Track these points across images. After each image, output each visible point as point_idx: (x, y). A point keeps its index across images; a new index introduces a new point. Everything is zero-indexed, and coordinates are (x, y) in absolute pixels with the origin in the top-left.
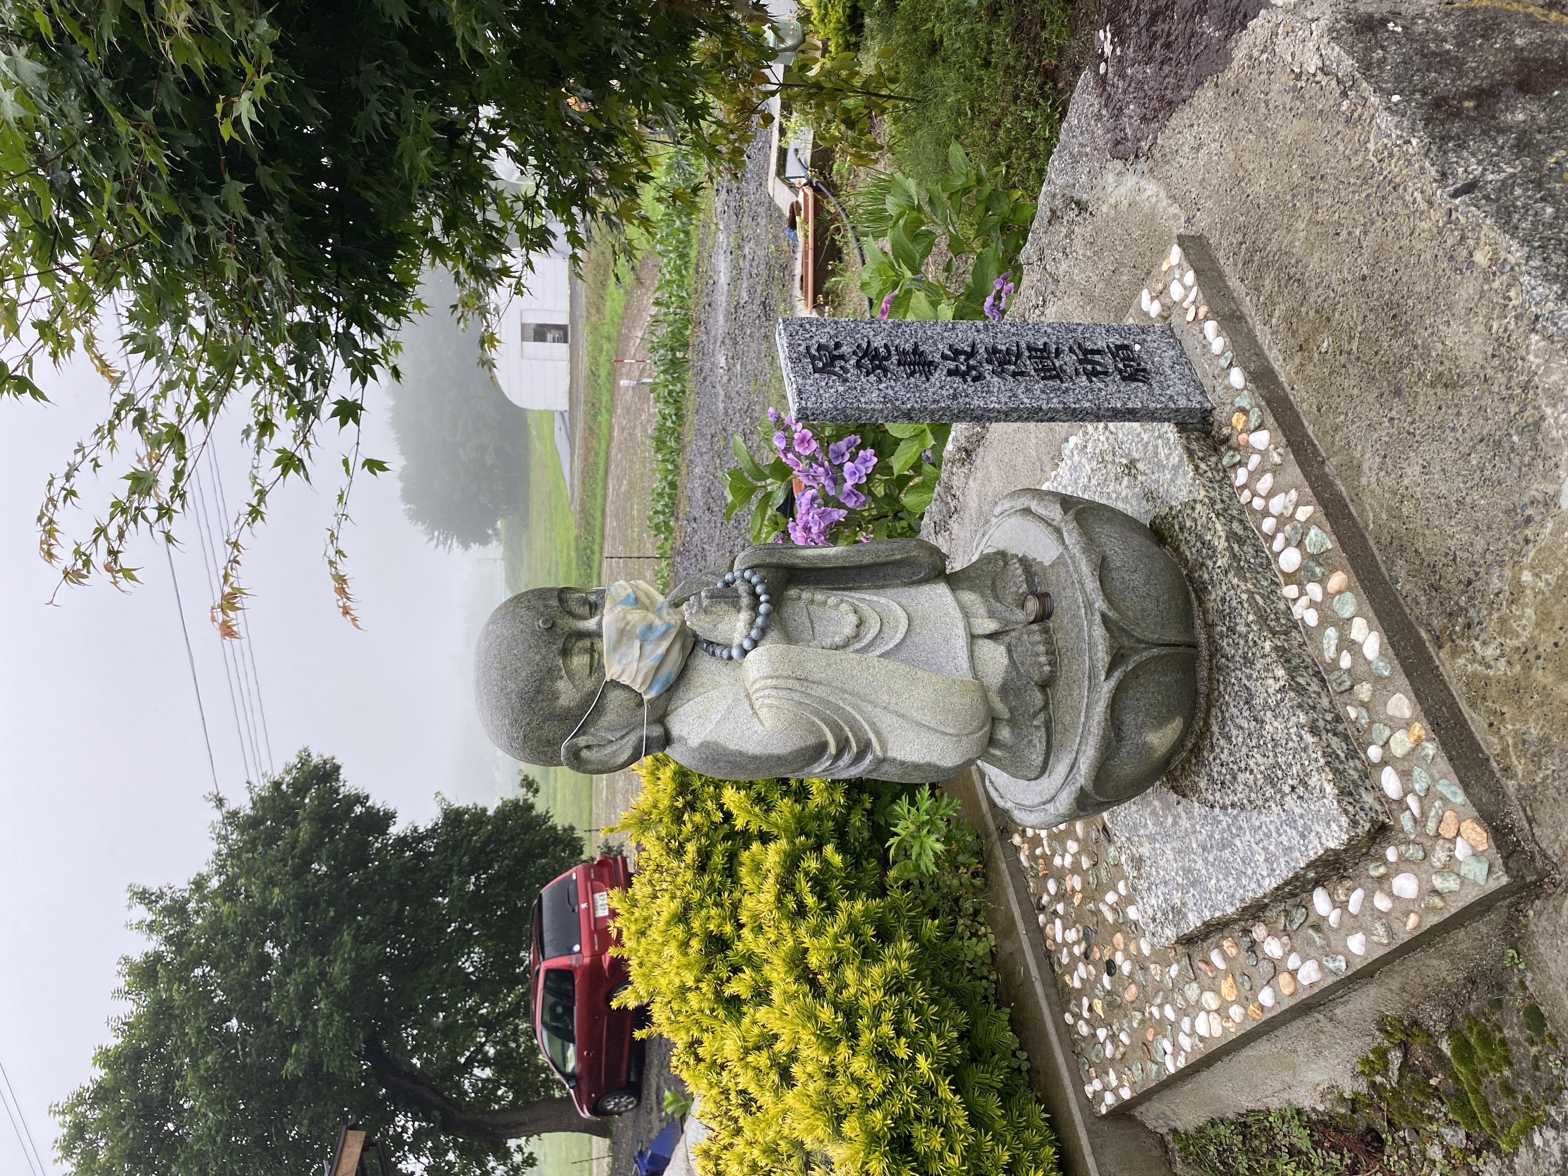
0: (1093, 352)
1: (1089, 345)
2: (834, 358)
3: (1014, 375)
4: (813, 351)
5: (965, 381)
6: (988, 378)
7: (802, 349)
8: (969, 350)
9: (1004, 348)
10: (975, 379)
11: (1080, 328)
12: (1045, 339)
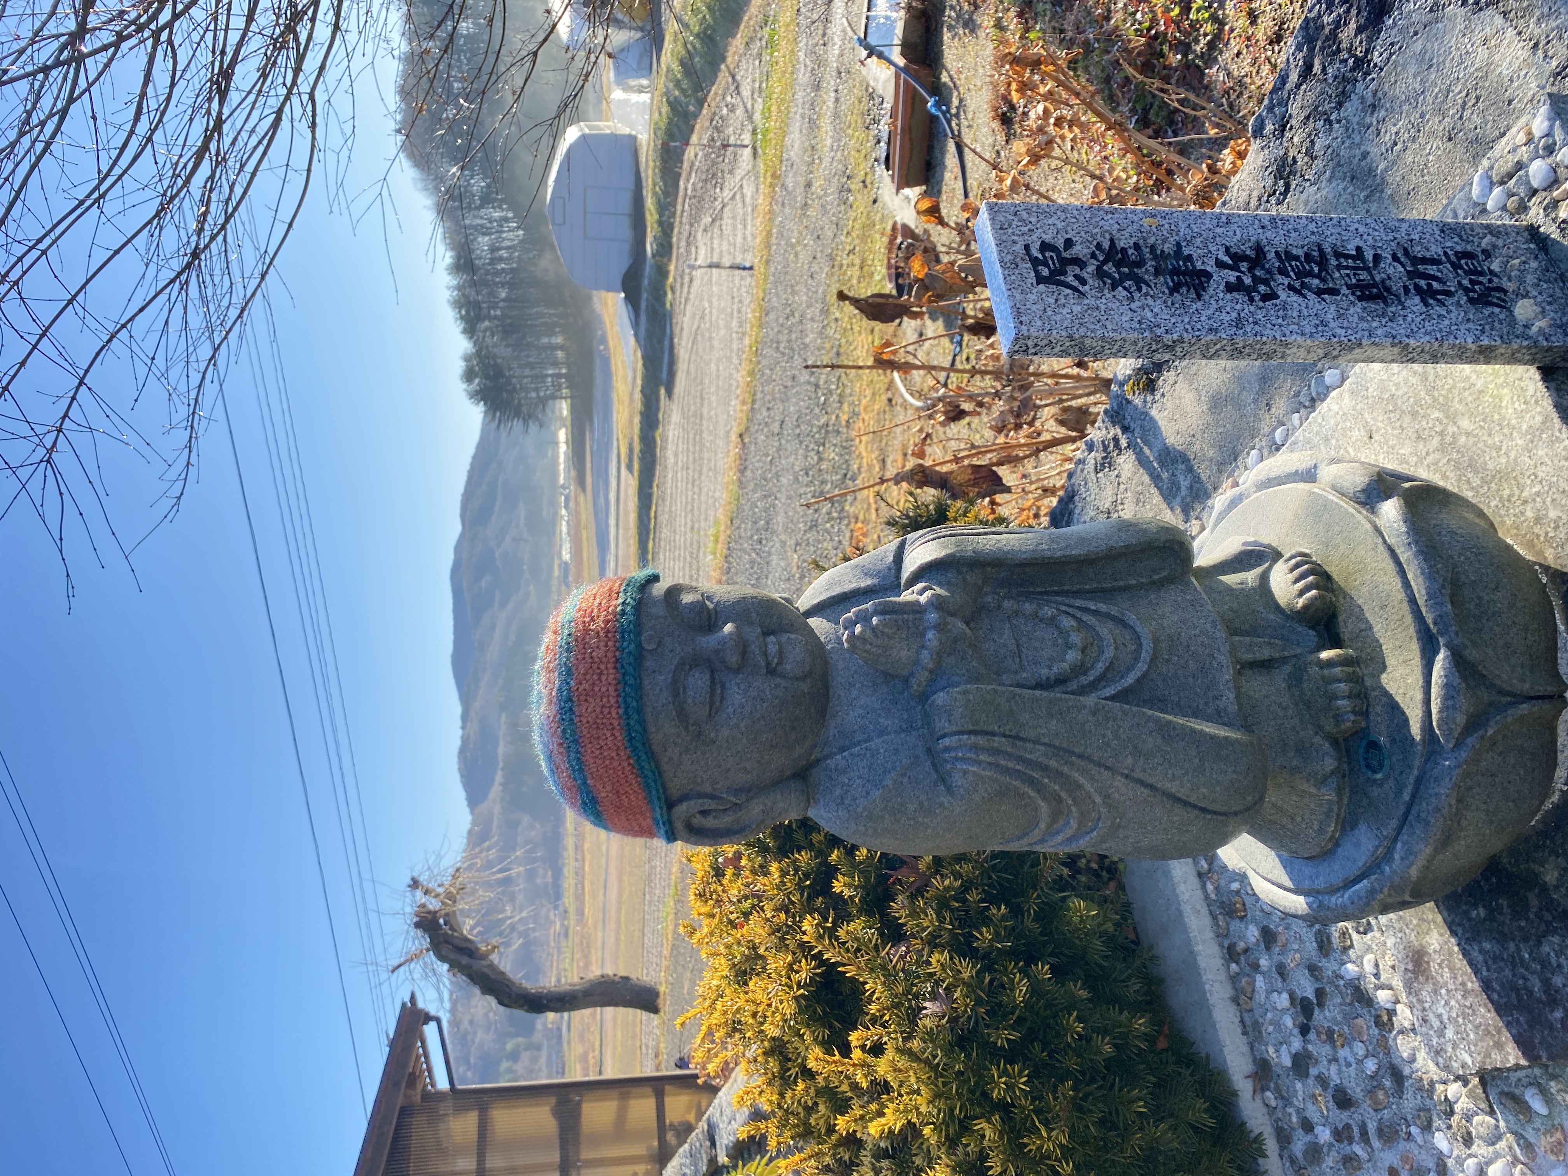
0: (1425, 261)
1: (1418, 251)
2: (1065, 262)
3: (1319, 292)
4: (1035, 253)
5: (1251, 300)
6: (1283, 295)
7: (1019, 248)
8: (1252, 254)
9: (1300, 252)
10: (1265, 298)
11: (1405, 226)
12: (1358, 242)
